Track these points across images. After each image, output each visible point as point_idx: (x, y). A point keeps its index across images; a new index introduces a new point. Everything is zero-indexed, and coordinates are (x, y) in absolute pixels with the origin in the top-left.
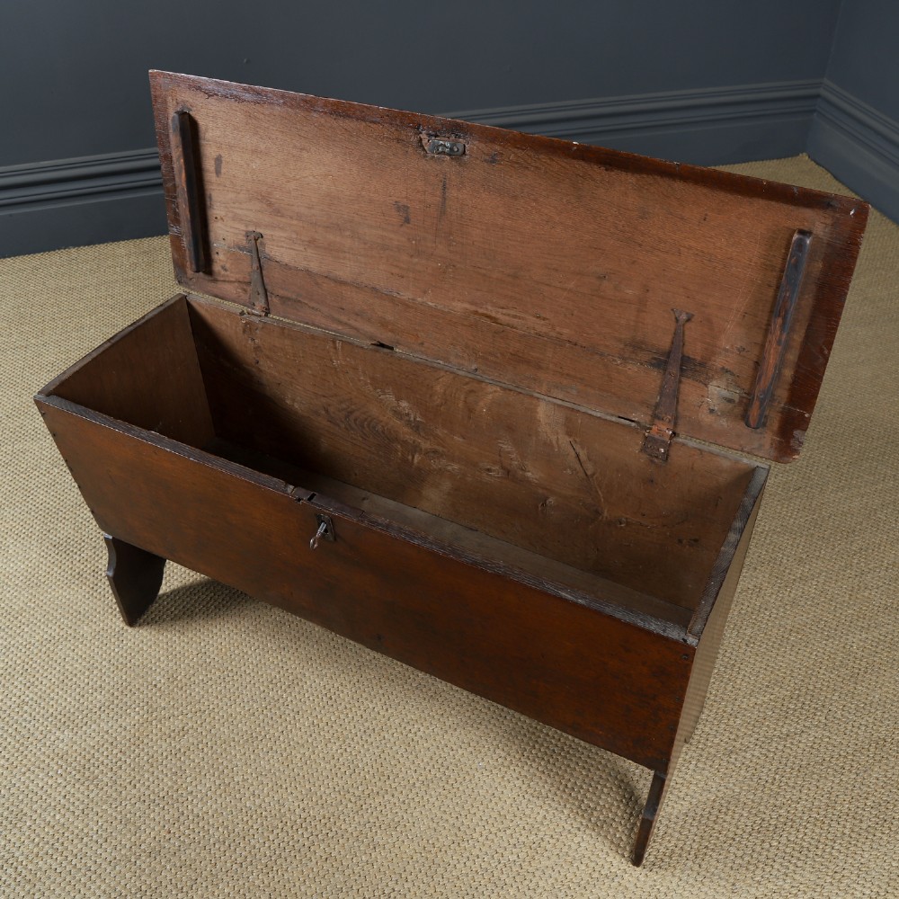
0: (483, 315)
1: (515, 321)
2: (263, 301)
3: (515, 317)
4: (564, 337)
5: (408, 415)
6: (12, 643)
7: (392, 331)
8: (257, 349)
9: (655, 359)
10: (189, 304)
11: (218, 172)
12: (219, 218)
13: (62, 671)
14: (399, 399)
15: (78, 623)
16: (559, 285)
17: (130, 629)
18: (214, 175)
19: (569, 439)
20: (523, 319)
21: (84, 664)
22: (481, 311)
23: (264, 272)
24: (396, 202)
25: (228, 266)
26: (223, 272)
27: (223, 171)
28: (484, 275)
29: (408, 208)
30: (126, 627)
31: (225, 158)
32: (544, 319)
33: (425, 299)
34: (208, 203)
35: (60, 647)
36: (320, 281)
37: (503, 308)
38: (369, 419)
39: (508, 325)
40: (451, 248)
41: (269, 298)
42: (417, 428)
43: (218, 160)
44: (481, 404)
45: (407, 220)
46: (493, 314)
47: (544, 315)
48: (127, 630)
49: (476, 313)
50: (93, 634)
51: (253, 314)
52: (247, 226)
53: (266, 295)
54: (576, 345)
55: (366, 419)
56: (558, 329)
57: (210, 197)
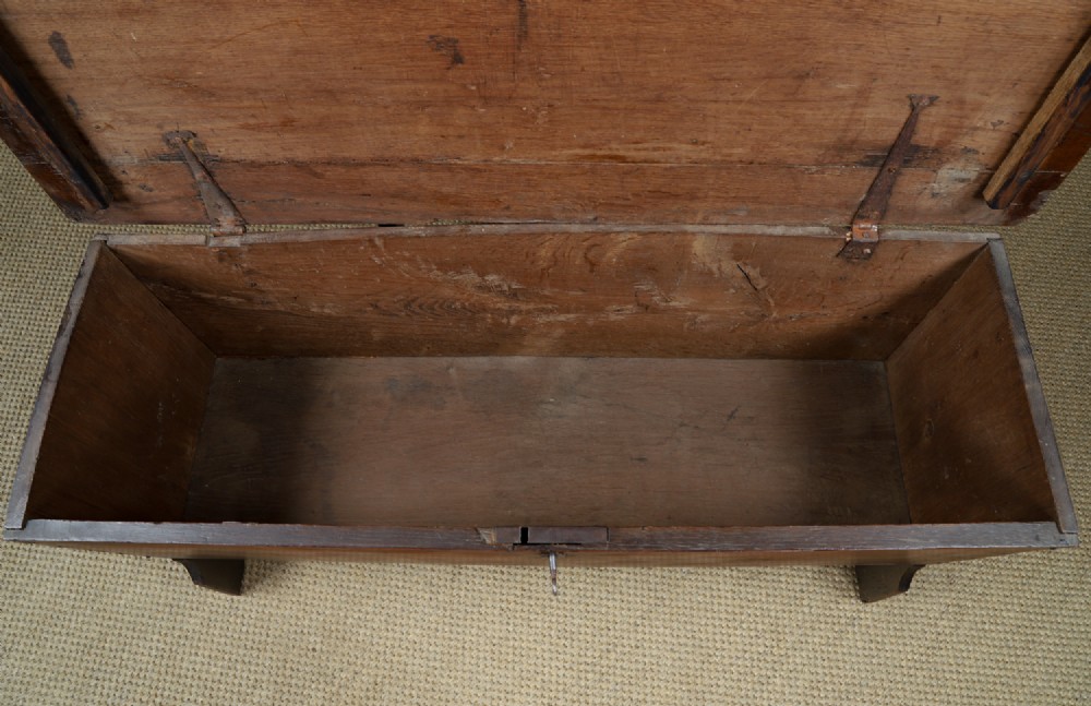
0: (604, 157)
1: (656, 155)
2: (231, 213)
3: (655, 149)
4: (735, 159)
5: (500, 286)
6: (120, 680)
7: (454, 204)
8: (249, 272)
9: (868, 157)
10: (114, 251)
11: (67, 61)
12: (102, 126)
13: (201, 684)
14: (482, 275)
15: (179, 618)
16: (731, 98)
17: (242, 598)
18: (60, 66)
19: (735, 263)
20: (670, 149)
21: (220, 663)
22: (599, 153)
23: (218, 179)
24: (432, 37)
25: (150, 184)
26: (146, 193)
27: (75, 56)
28: (604, 108)
29: (457, 41)
30: (235, 597)
31: (69, 35)
32: (703, 143)
33: (505, 157)
34: (71, 109)
35: (179, 657)
36: (319, 170)
37: (637, 143)
38: (441, 301)
39: (645, 161)
40: (544, 84)
41: (239, 207)
42: (515, 295)
43: (57, 41)
44: (609, 254)
45: (457, 59)
46: (621, 153)
47: (702, 139)
48: (239, 601)
49: (593, 157)
50: (205, 624)
51: (223, 234)
52: (160, 126)
53: (234, 205)
54: (751, 163)
55: (436, 302)
56: (725, 151)
57: (70, 99)
